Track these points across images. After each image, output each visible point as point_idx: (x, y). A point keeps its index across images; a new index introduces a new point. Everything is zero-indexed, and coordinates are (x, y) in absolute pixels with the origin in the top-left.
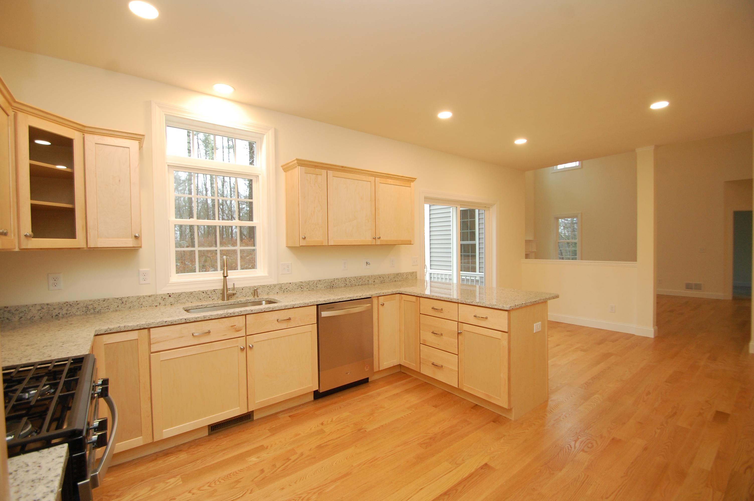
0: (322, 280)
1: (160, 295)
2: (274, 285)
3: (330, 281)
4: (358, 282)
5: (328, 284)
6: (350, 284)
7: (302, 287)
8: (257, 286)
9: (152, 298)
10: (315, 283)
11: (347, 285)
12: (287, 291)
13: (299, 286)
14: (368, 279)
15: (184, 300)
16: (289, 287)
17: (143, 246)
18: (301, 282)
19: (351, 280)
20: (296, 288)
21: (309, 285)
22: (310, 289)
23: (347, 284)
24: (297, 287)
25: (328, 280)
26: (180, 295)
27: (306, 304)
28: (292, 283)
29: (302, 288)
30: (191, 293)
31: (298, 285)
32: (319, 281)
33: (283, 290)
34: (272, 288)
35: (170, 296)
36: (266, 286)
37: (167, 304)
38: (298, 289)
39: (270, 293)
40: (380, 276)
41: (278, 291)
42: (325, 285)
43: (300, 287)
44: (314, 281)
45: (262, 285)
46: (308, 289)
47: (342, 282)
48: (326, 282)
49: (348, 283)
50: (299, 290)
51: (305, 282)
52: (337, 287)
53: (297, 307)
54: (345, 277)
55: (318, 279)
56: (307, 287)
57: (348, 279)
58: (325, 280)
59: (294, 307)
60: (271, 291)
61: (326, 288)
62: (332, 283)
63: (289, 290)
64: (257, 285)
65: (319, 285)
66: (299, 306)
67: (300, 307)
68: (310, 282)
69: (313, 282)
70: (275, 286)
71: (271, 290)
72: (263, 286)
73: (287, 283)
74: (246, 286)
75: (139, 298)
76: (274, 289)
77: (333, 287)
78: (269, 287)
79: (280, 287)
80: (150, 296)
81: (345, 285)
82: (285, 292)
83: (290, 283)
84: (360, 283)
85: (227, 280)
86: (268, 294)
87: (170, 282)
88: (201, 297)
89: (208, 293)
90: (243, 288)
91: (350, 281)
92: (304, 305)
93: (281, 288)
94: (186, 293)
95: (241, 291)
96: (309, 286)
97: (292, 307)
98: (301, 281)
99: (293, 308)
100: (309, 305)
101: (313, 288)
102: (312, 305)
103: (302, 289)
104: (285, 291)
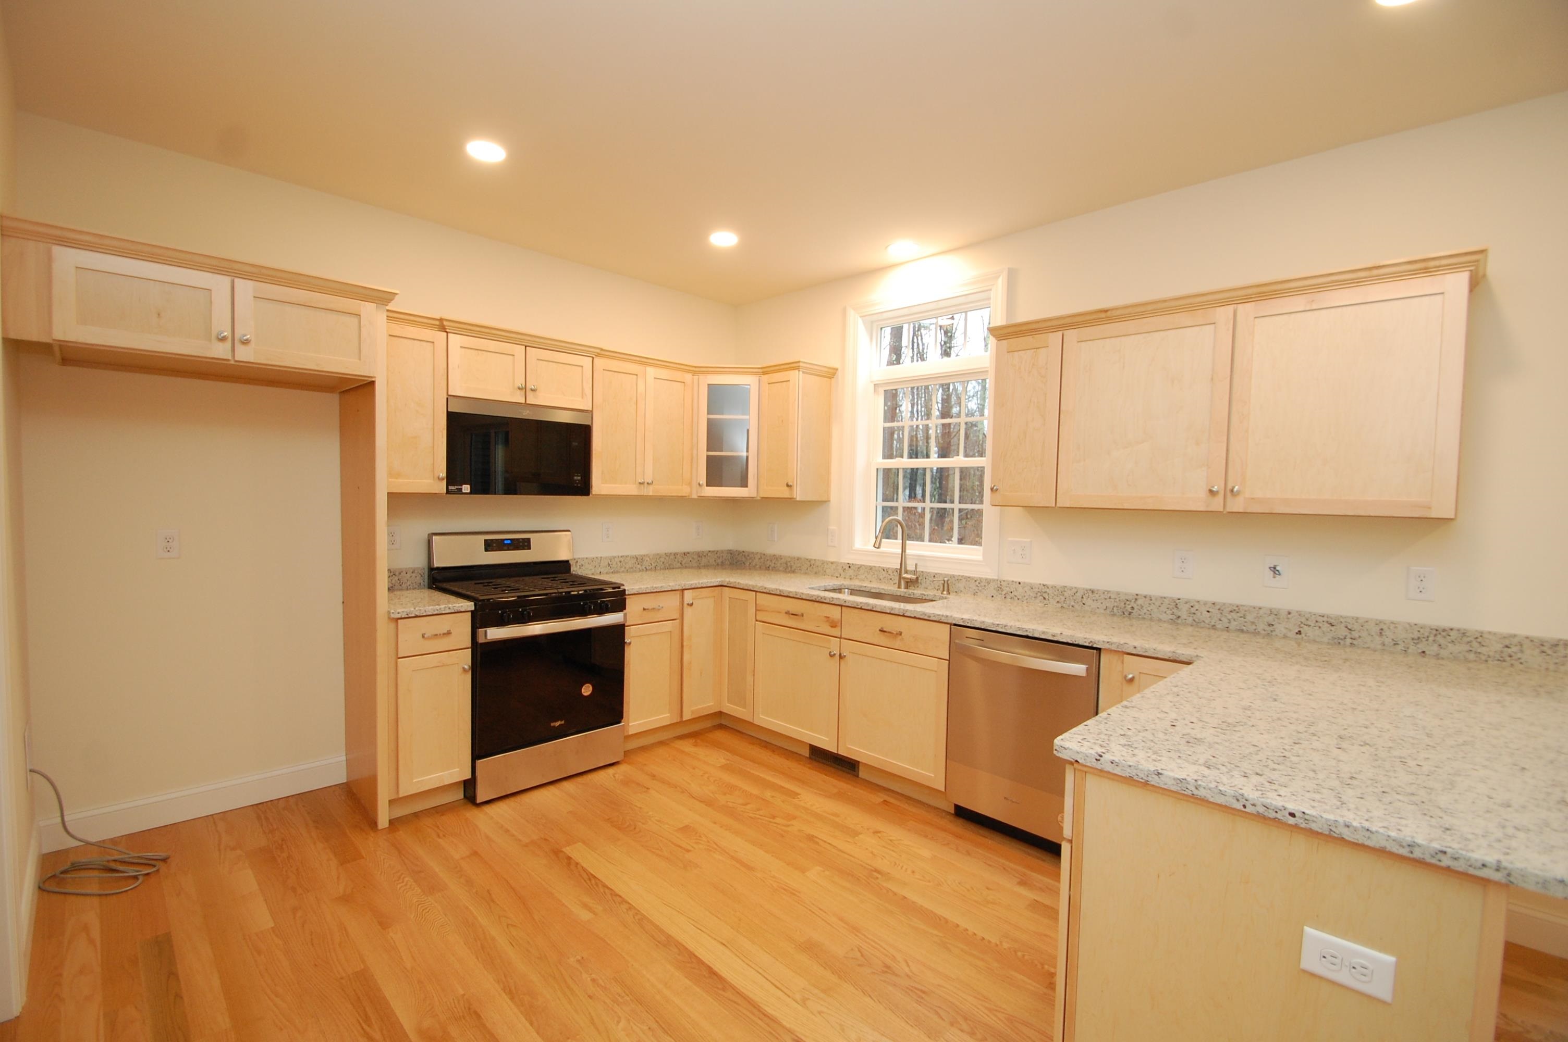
0: (1098, 590)
1: (841, 563)
2: (986, 579)
3: (1123, 598)
4: (1225, 620)
5: (1116, 604)
6: (1191, 619)
7: (1047, 597)
8: (956, 575)
9: (833, 566)
10: (1079, 595)
11: (1179, 621)
12: (1011, 598)
13: (1039, 594)
14: (1270, 619)
15: (863, 576)
16: (1016, 590)
17: (832, 499)
18: (1044, 585)
19: (1197, 607)
20: (1031, 594)
21: (1063, 595)
22: (1064, 605)
23: (1179, 617)
24: (1035, 595)
25: (1118, 594)
26: (860, 567)
27: (926, 615)
28: (1024, 583)
29: (1044, 598)
30: (871, 568)
31: (1037, 590)
32: (1090, 592)
33: (1004, 593)
34: (982, 584)
35: (850, 567)
36: (973, 579)
37: (847, 577)
38: (1035, 598)
39: (979, 594)
40: (1332, 621)
41: (994, 592)
42: (1108, 605)
43: (1042, 596)
44: (1076, 588)
45: (966, 576)
46: (1059, 605)
47: (1163, 608)
48: (1110, 598)
49: (1184, 614)
50: (1038, 601)
51: (1054, 587)
52: (1144, 618)
53: (909, 615)
54: (1176, 595)
55: (1088, 587)
56: (1058, 599)
57: (1186, 603)
58: (1108, 592)
59: (906, 615)
60: (980, 591)
61: (1108, 611)
62: (1128, 603)
63: (1016, 596)
64: (958, 574)
65: (1089, 602)
66: (913, 616)
67: (915, 618)
68: (1066, 590)
69: (1074, 591)
70: (989, 581)
71: (980, 588)
72: (968, 579)
73: (1013, 581)
74: (939, 572)
75: (823, 562)
76: (987, 587)
77: (1130, 614)
78: (977, 582)
79: (999, 585)
80: (832, 563)
81: (1174, 617)
82: (1008, 600)
83: (1020, 583)
84: (1234, 625)
85: (907, 557)
86: (974, 594)
87: (854, 548)
88: (881, 577)
89: (890, 572)
90: (936, 574)
91: (1193, 610)
92: (921, 617)
93: (1000, 588)
94: (866, 567)
95: (932, 579)
96: (1063, 598)
97: (902, 614)
98: (1045, 583)
99: (903, 616)
100: (931, 619)
101: (1073, 603)
102: (938, 620)
103: (1046, 602)
104: (1008, 597)
